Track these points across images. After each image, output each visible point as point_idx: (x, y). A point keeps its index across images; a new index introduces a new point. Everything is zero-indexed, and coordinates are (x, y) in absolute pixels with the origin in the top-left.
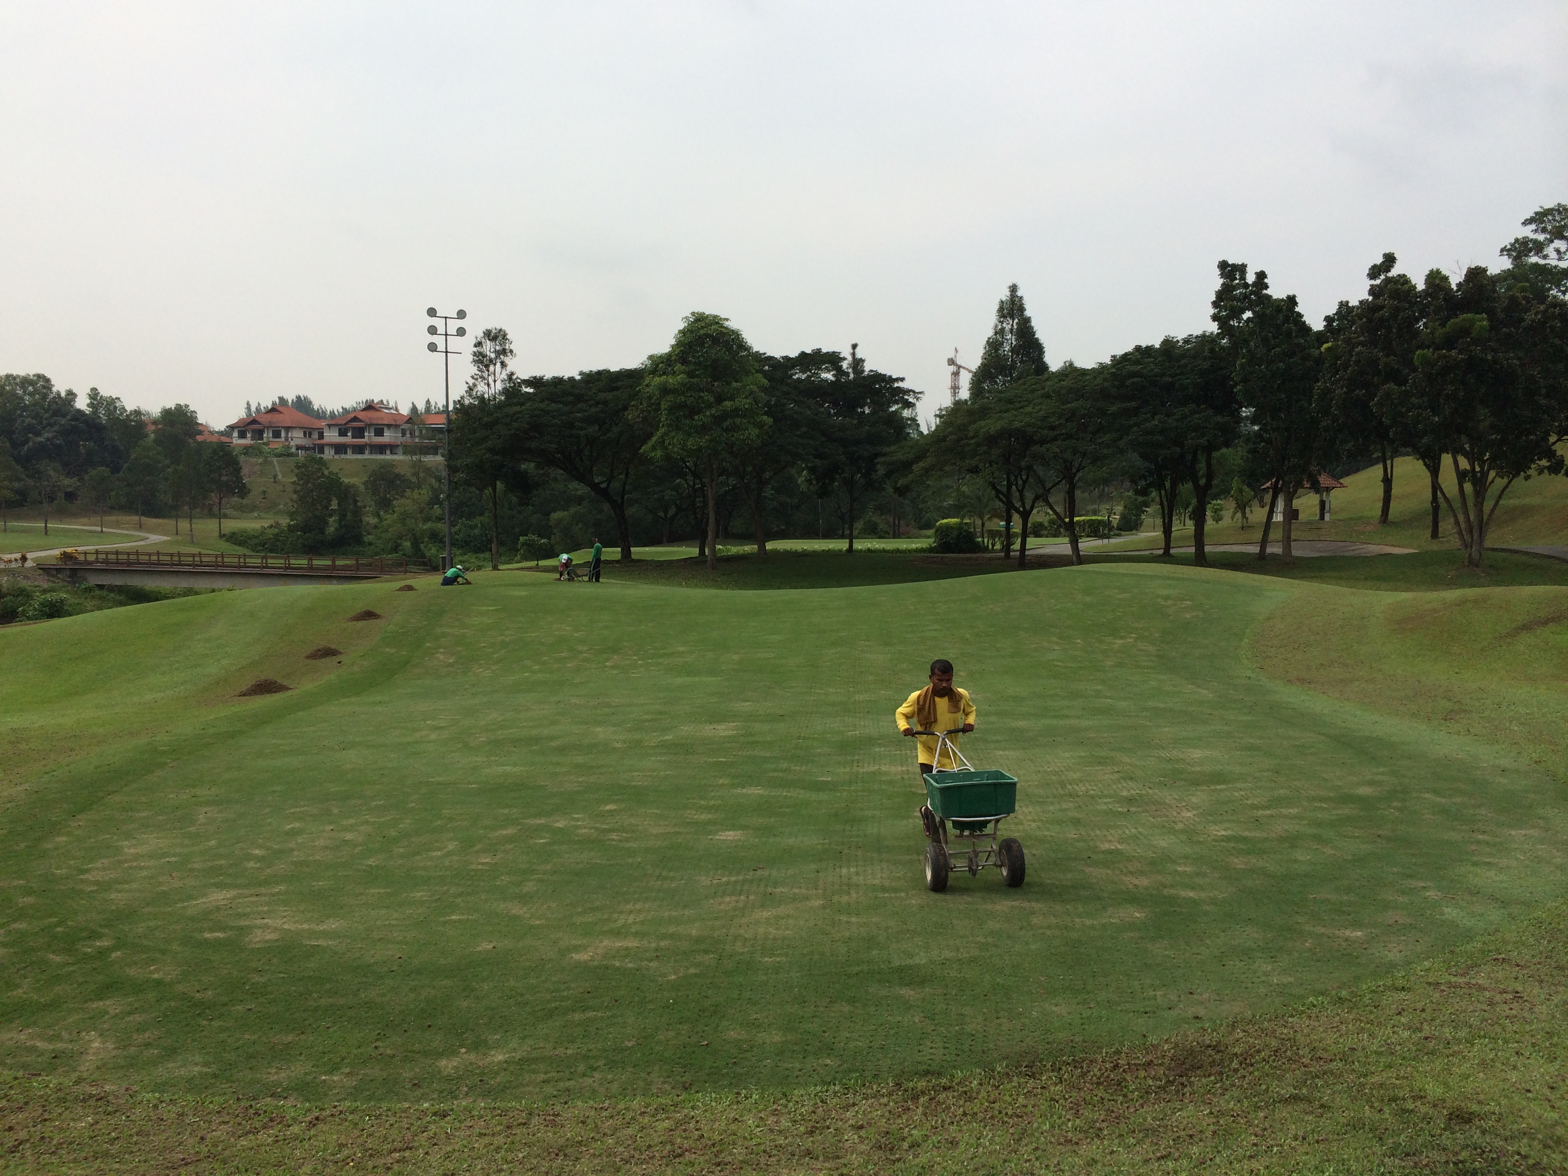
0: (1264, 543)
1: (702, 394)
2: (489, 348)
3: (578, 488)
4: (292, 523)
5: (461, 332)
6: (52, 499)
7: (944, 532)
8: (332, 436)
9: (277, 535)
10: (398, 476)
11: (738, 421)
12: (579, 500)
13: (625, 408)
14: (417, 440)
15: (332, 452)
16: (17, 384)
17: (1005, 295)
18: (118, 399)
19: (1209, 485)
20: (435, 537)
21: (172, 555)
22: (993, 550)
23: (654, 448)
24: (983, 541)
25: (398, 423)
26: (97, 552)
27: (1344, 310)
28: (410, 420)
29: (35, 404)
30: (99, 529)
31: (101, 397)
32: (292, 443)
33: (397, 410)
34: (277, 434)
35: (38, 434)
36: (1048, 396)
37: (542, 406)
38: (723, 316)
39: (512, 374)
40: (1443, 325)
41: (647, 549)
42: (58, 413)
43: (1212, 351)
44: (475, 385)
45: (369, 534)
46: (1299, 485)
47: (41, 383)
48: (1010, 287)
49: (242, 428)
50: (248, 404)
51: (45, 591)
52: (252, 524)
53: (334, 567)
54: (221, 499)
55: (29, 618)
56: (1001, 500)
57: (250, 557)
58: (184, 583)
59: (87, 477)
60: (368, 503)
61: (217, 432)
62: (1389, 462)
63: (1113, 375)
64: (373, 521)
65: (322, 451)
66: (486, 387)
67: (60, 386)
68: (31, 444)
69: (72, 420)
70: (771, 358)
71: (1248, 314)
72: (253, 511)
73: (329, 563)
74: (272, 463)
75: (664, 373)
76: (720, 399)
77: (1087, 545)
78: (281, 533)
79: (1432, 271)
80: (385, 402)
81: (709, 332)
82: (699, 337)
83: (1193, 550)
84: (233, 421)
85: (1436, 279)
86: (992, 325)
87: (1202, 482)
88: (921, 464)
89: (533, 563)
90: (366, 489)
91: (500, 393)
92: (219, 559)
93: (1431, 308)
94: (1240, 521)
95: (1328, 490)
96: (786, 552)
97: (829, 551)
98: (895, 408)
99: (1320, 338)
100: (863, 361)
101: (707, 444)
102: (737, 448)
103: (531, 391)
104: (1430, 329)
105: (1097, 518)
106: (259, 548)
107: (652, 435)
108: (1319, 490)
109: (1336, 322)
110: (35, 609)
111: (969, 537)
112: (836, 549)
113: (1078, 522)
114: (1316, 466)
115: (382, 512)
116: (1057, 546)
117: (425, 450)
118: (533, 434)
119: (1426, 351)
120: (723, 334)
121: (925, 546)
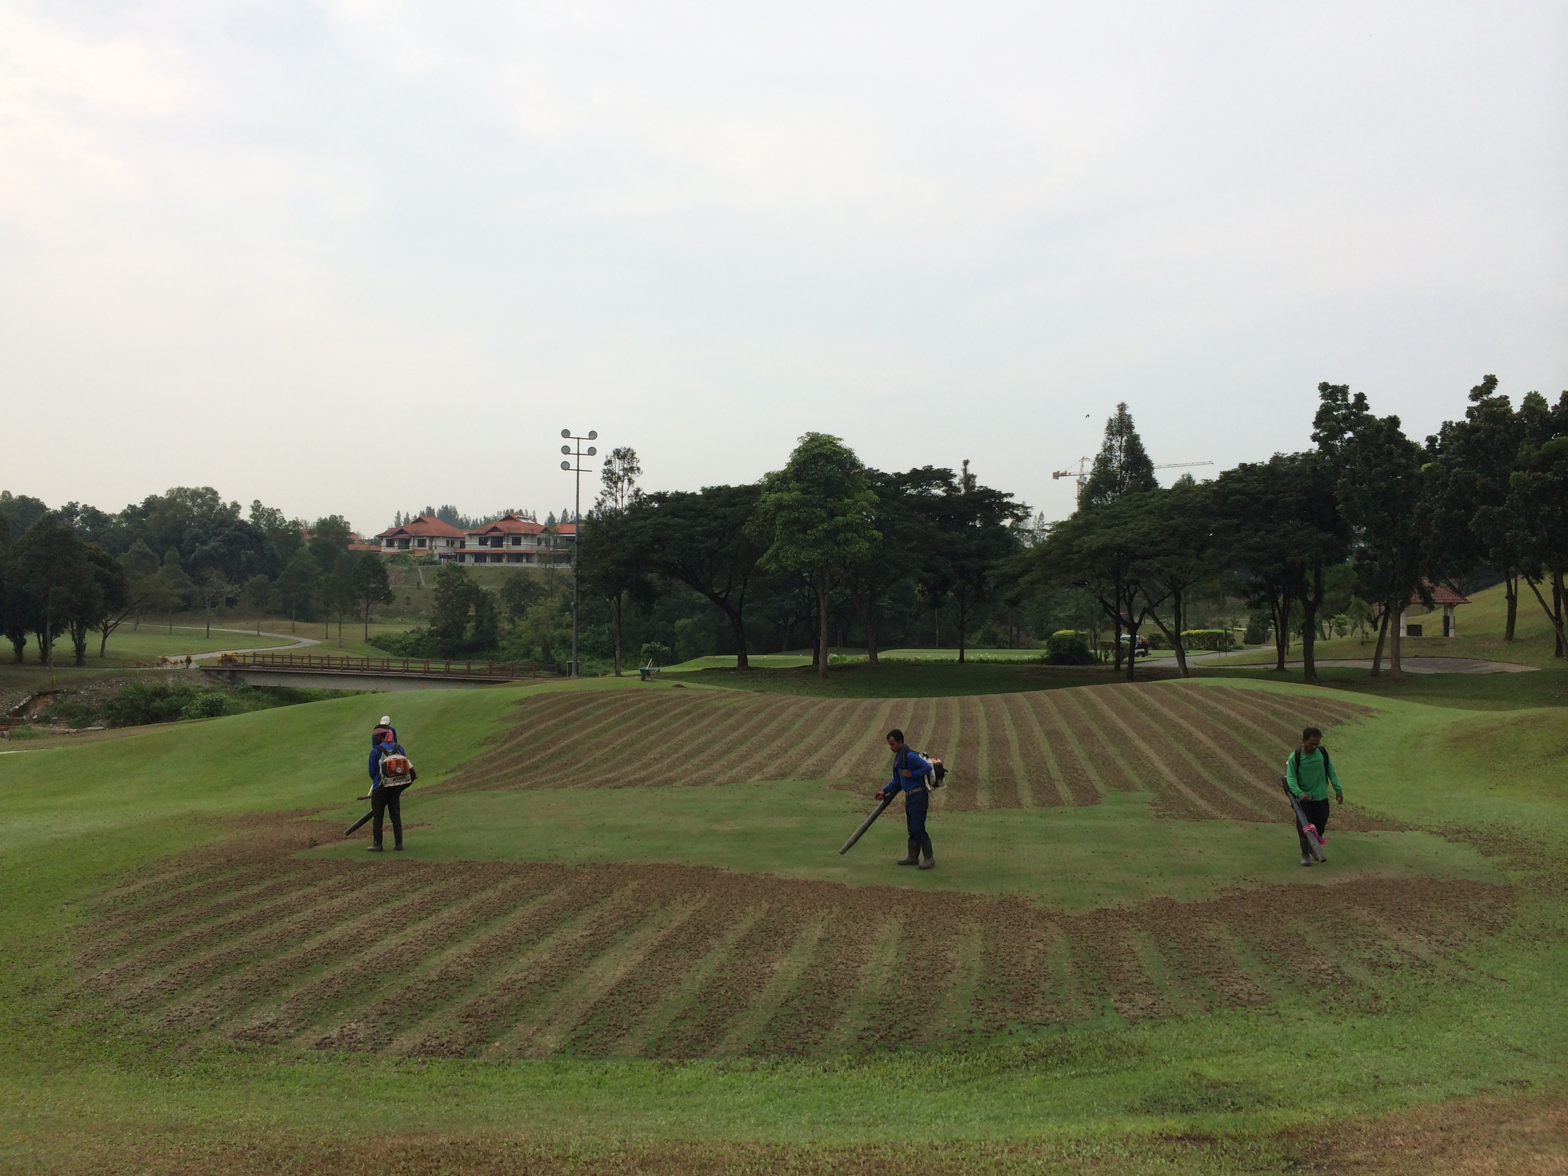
0: (1377, 660)
1: (815, 510)
2: (618, 466)
3: (700, 598)
4: (432, 628)
5: (592, 451)
6: (214, 605)
7: (1056, 645)
8: (473, 545)
9: (418, 640)
10: (531, 584)
11: (849, 535)
12: (703, 608)
13: (742, 523)
14: (552, 549)
15: (473, 560)
16: (187, 496)
17: (1114, 413)
18: (278, 510)
19: (1318, 600)
20: (565, 642)
21: (322, 658)
22: (1106, 663)
23: (769, 561)
24: (1096, 653)
25: (535, 532)
26: (255, 655)
27: (1448, 430)
28: (545, 530)
29: (203, 516)
30: (256, 633)
31: (263, 508)
32: (436, 552)
33: (535, 520)
34: (422, 543)
35: (204, 543)
36: (1150, 512)
37: (664, 520)
38: (837, 436)
39: (639, 490)
40: (1539, 448)
41: (765, 657)
42: (223, 523)
43: (1314, 469)
44: (604, 501)
45: (504, 639)
46: (1407, 602)
47: (209, 496)
48: (1119, 406)
49: (390, 537)
50: (398, 513)
51: (206, 692)
52: (397, 629)
53: (469, 672)
54: (368, 606)
55: (191, 717)
56: (1111, 615)
57: (393, 660)
58: (331, 685)
59: (246, 584)
60: (503, 609)
61: (367, 541)
62: (1513, 581)
63: (1215, 492)
64: (507, 626)
65: (462, 559)
66: (614, 502)
67: (226, 499)
68: (197, 553)
69: (235, 530)
70: (883, 474)
71: (1349, 435)
72: (397, 616)
73: (465, 667)
74: (416, 570)
75: (780, 490)
76: (832, 515)
77: (1196, 658)
78: (422, 637)
79: (1530, 394)
80: (524, 512)
81: (823, 451)
82: (814, 456)
83: (1301, 665)
84: (382, 530)
85: (1534, 401)
86: (1101, 442)
87: (1311, 597)
88: (1027, 578)
90: (502, 596)
91: (626, 509)
92: (365, 663)
93: (1527, 431)
94: (1360, 636)
95: (1451, 606)
96: (899, 661)
97: (941, 661)
98: (1007, 522)
99: (1423, 456)
100: (975, 477)
101: (819, 557)
102: (848, 561)
103: (656, 505)
104: (1526, 450)
105: (1219, 631)
106: (401, 652)
107: (767, 549)
108: (1436, 606)
109: (1439, 442)
110: (197, 708)
111: (1082, 649)
112: (949, 658)
113: (1188, 635)
114: (1426, 582)
115: (516, 618)
116: (1165, 658)
117: (558, 559)
118: (656, 547)
119: (1521, 473)
120: (835, 453)
121: (1037, 657)
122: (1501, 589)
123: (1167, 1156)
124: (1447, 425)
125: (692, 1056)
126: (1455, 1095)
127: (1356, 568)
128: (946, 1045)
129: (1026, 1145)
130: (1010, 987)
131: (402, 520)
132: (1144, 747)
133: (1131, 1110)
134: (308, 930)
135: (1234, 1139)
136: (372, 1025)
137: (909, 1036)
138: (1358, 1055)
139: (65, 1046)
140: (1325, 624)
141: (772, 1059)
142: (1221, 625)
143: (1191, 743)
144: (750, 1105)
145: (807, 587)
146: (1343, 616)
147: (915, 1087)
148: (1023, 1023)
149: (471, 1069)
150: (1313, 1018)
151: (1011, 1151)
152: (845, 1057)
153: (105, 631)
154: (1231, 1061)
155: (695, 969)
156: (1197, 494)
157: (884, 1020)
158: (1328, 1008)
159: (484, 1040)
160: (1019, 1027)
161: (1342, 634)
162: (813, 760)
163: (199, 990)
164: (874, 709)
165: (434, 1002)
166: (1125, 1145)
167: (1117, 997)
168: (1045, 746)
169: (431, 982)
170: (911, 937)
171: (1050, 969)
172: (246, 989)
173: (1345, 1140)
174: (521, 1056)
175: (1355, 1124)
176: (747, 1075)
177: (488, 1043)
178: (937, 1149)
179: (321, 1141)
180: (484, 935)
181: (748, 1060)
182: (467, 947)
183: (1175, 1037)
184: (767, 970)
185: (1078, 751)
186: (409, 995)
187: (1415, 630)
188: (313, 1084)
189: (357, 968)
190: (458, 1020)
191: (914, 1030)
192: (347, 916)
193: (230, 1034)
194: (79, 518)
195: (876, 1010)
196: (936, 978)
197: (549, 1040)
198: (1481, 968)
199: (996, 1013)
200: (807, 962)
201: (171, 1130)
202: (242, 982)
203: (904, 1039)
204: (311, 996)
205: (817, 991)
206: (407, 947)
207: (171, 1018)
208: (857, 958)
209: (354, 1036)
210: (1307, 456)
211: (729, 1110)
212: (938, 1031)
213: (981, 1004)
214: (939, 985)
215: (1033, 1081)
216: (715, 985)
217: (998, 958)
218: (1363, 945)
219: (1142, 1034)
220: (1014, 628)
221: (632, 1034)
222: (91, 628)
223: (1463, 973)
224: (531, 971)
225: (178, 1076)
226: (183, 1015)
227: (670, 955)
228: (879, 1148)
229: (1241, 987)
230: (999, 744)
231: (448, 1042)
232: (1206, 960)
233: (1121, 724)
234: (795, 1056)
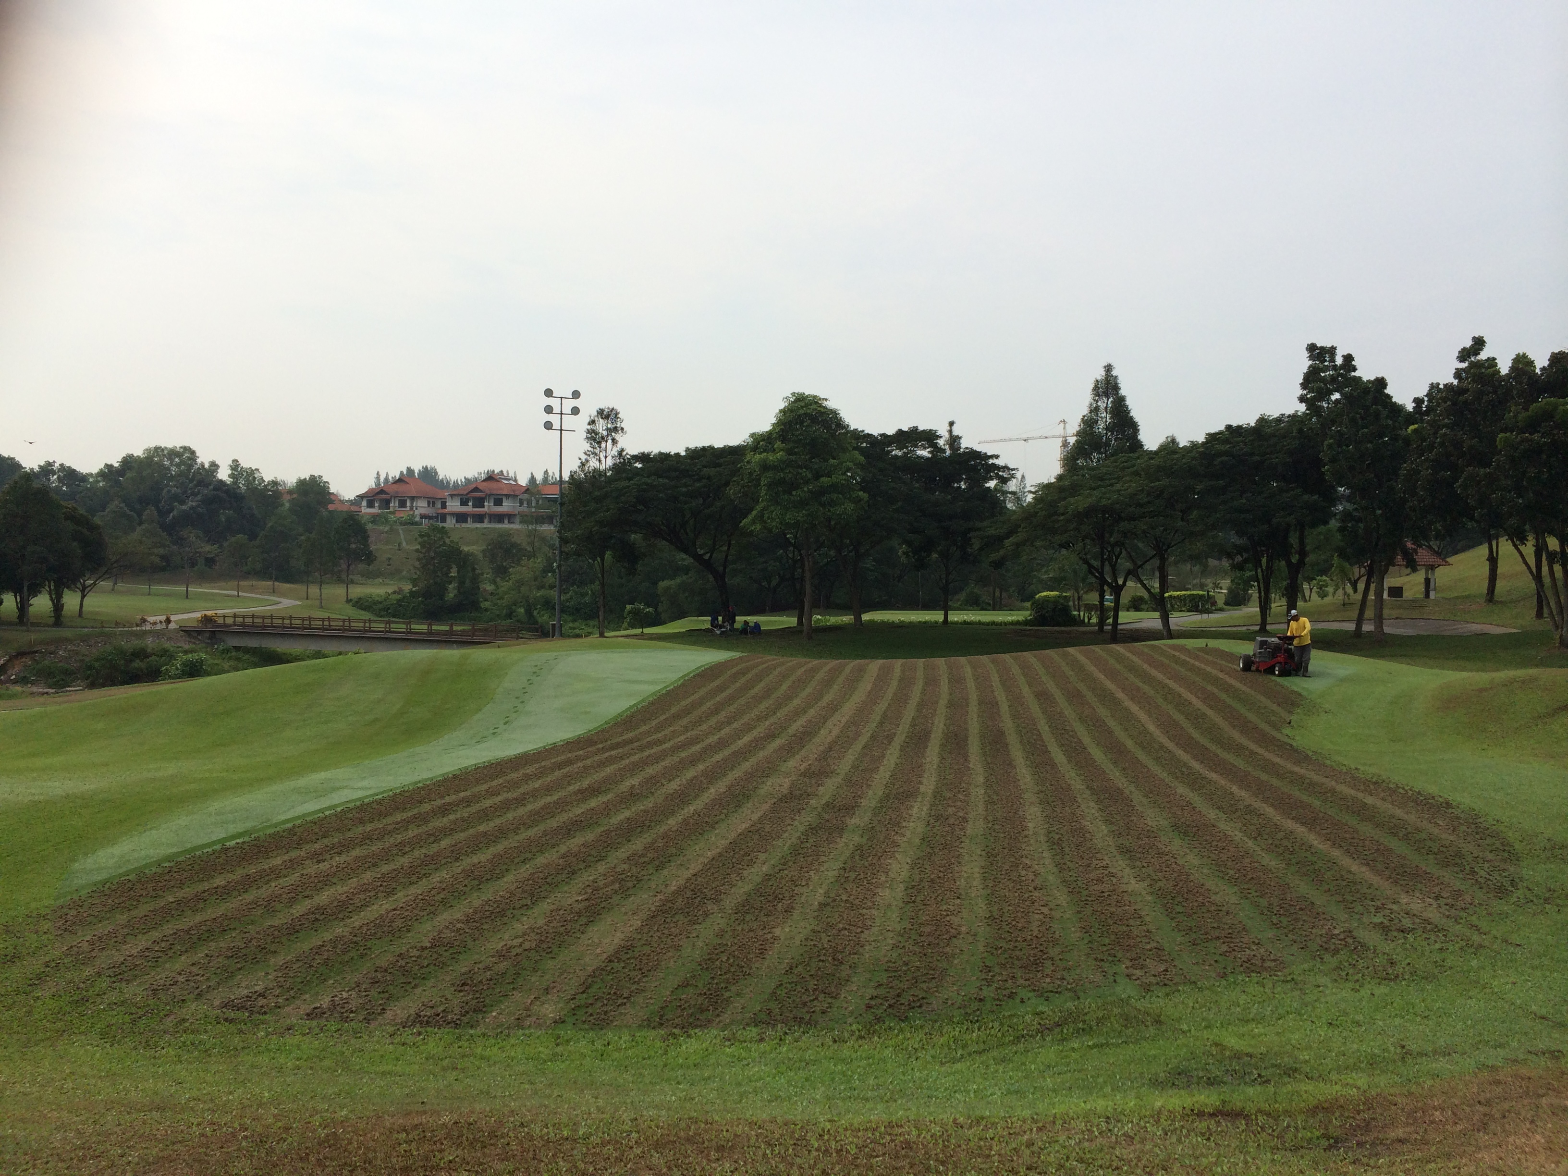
0: (1359, 621)
1: (800, 471)
2: (601, 426)
3: (684, 560)
4: (414, 589)
5: (575, 411)
6: (193, 564)
7: (1040, 606)
8: (454, 506)
9: (399, 600)
10: (514, 545)
11: (834, 496)
12: (686, 570)
13: (727, 484)
14: (533, 510)
15: (454, 521)
16: (164, 455)
17: (1100, 374)
18: (257, 470)
19: (1301, 562)
20: (548, 604)
21: (303, 619)
22: (1089, 624)
23: (753, 522)
24: (1079, 615)
25: (517, 493)
26: (235, 616)
27: (1435, 391)
28: (527, 490)
29: (180, 474)
30: (236, 593)
31: (242, 468)
32: (417, 512)
33: (516, 480)
34: (403, 504)
35: (182, 502)
36: (1137, 474)
37: (648, 481)
38: (822, 397)
39: (623, 450)
40: (1526, 409)
42: (201, 483)
43: (1300, 431)
44: (587, 461)
45: (486, 600)
46: (1391, 562)
47: (187, 455)
48: (1105, 367)
49: (370, 498)
50: (378, 474)
51: (186, 652)
52: (378, 590)
53: (451, 632)
54: (349, 566)
55: (172, 678)
56: (1096, 577)
57: (375, 621)
58: (313, 646)
59: (225, 544)
60: (486, 572)
61: (346, 501)
62: (1494, 543)
63: (1201, 453)
64: (490, 588)
65: (444, 520)
66: (598, 463)
67: (204, 458)
68: (175, 512)
69: (215, 489)
70: (869, 435)
71: (1336, 396)
72: (378, 577)
73: (447, 628)
74: (397, 530)
75: (765, 451)
76: (817, 476)
77: (1180, 620)
78: (404, 598)
79: (1518, 355)
80: (505, 473)
81: (808, 411)
82: (799, 416)
84: (363, 490)
85: (1522, 363)
86: (1087, 404)
87: (1295, 559)
88: (1012, 540)
89: (638, 631)
90: (485, 557)
91: (610, 469)
92: (347, 624)
93: (1515, 392)
94: (1341, 598)
95: (1432, 568)
96: (883, 623)
97: (925, 622)
98: (992, 484)
99: (1410, 418)
100: (960, 438)
101: (805, 518)
102: (833, 523)
103: (640, 466)
104: (1514, 412)
105: (1201, 593)
106: (382, 613)
107: (752, 509)
108: (1419, 568)
109: (1426, 403)
110: (177, 669)
111: (1065, 610)
112: (933, 620)
113: (1170, 597)
114: (1409, 545)
115: (498, 579)
116: (1150, 620)
117: (540, 520)
118: (641, 507)
119: (1508, 434)
120: (822, 414)
121: (1021, 618)
122: (1483, 551)
123: (1203, 1134)
124: (1434, 387)
125: (696, 1027)
126: (1488, 1066)
127: (1341, 530)
128: (957, 1015)
129: (1054, 1123)
130: (1018, 953)
131: (382, 479)
132: (1134, 708)
133: (1156, 1083)
134: (295, 894)
135: (1269, 1115)
136: (364, 994)
137: (918, 1003)
138: (1380, 1023)
139: (46, 1017)
140: (1306, 586)
141: (779, 1029)
142: (1202, 587)
143: (1181, 704)
144: (761, 1079)
145: (791, 548)
146: (1324, 578)
147: (929, 1058)
148: (1034, 990)
149: (468, 1040)
150: (1330, 985)
151: (1040, 1129)
152: (854, 1027)
153: (83, 591)
154: (1252, 1031)
155: (694, 935)
156: (1184, 455)
157: (891, 988)
158: (1344, 974)
159: (481, 1009)
160: (1031, 994)
161: (1322, 595)
162: (801, 722)
163: (183, 958)
164: (861, 670)
165: (427, 970)
166: (1158, 1121)
167: (1129, 964)
168: (1035, 708)
169: (424, 949)
170: (914, 902)
171: (1057, 935)
172: (232, 956)
173: (1382, 1115)
174: (520, 1026)
175: (1390, 1098)
176: (754, 1046)
177: (485, 1012)
178: (962, 1127)
179: (317, 1120)
180: (476, 900)
181: (755, 1030)
182: (458, 912)
183: (1191, 1005)
184: (769, 936)
185: (1069, 712)
186: (402, 963)
187: (1397, 592)
188: (305, 1057)
189: (347, 934)
190: (453, 989)
191: (923, 998)
192: (334, 880)
193: (217, 1003)
194: (55, 477)
195: (883, 978)
196: (942, 945)
197: (547, 1009)
198: (1494, 932)
199: (1006, 980)
200: (809, 928)
201: (158, 1109)
202: (229, 949)
203: (913, 1008)
204: (300, 964)
205: (822, 958)
206: (398, 912)
207: (155, 987)
208: (860, 924)
209: (346, 1005)
210: (1294, 417)
211: (739, 1084)
212: (947, 999)
213: (990, 971)
214: (945, 951)
215: (1049, 1053)
216: (716, 952)
217: (1004, 924)
218: (1373, 910)
219: (1157, 1002)
220: (997, 590)
221: (633, 1003)
222: (68, 588)
223: (1476, 938)
224: (526, 937)
225: (163, 1048)
226: (167, 983)
227: (668, 920)
228: (901, 1126)
229: (1253, 953)
230: (989, 706)
231: (444, 1011)
232: (1215, 925)
233: (1110, 685)
234: (803, 1025)
